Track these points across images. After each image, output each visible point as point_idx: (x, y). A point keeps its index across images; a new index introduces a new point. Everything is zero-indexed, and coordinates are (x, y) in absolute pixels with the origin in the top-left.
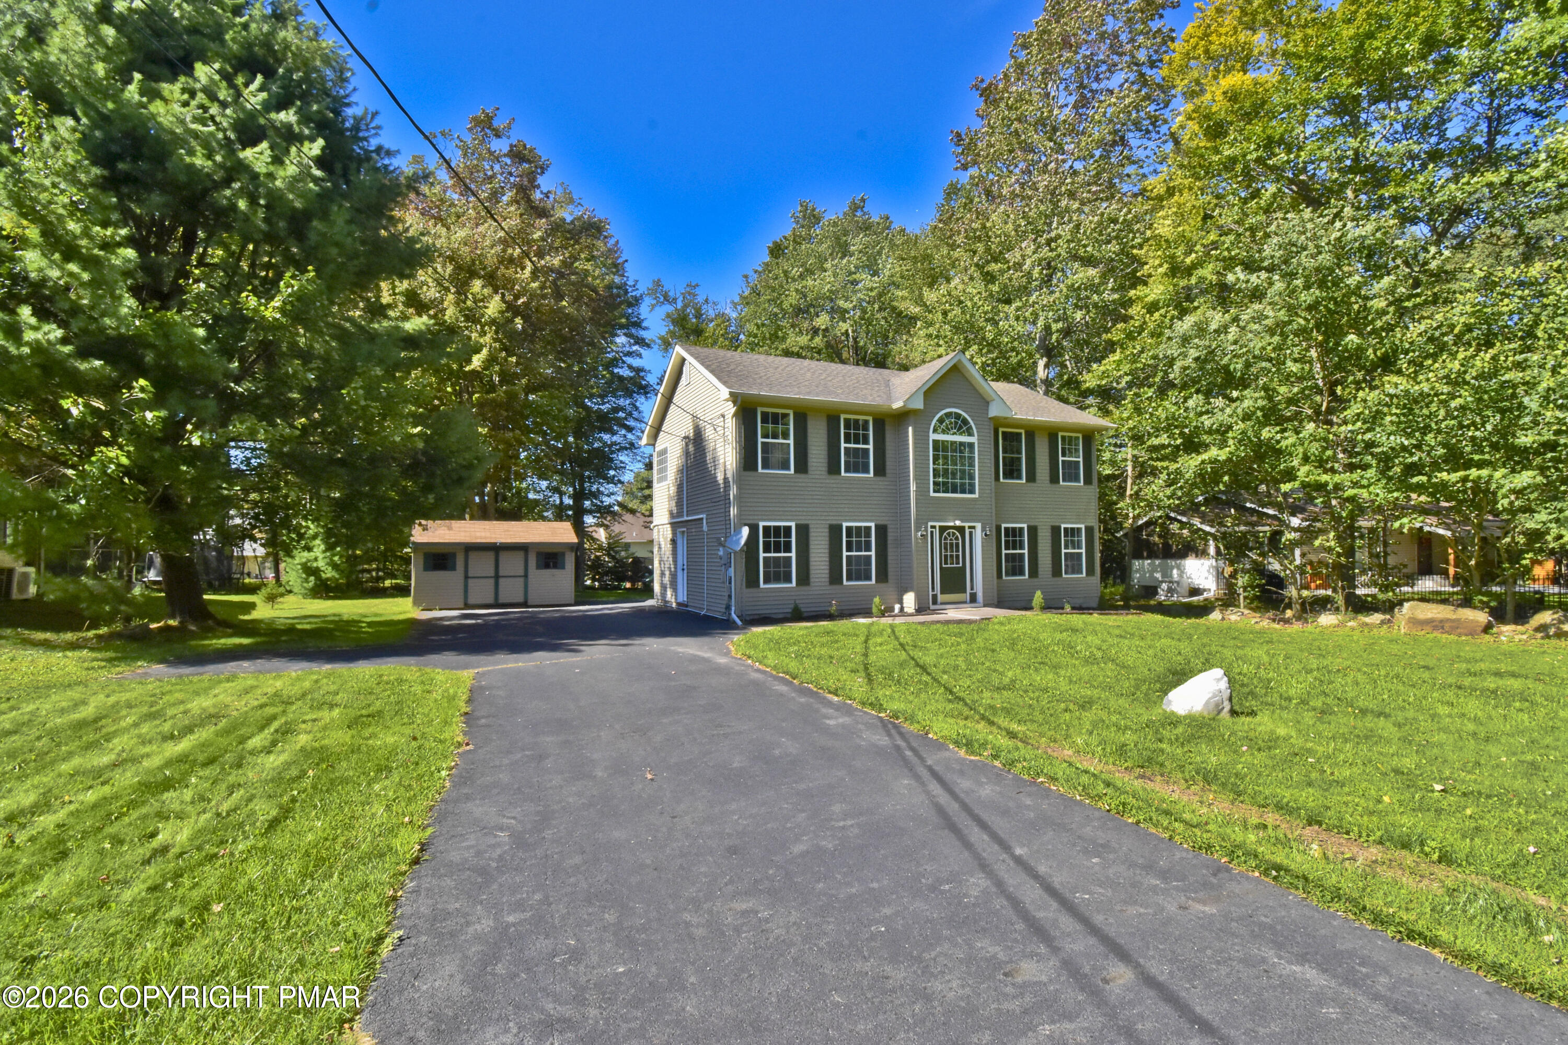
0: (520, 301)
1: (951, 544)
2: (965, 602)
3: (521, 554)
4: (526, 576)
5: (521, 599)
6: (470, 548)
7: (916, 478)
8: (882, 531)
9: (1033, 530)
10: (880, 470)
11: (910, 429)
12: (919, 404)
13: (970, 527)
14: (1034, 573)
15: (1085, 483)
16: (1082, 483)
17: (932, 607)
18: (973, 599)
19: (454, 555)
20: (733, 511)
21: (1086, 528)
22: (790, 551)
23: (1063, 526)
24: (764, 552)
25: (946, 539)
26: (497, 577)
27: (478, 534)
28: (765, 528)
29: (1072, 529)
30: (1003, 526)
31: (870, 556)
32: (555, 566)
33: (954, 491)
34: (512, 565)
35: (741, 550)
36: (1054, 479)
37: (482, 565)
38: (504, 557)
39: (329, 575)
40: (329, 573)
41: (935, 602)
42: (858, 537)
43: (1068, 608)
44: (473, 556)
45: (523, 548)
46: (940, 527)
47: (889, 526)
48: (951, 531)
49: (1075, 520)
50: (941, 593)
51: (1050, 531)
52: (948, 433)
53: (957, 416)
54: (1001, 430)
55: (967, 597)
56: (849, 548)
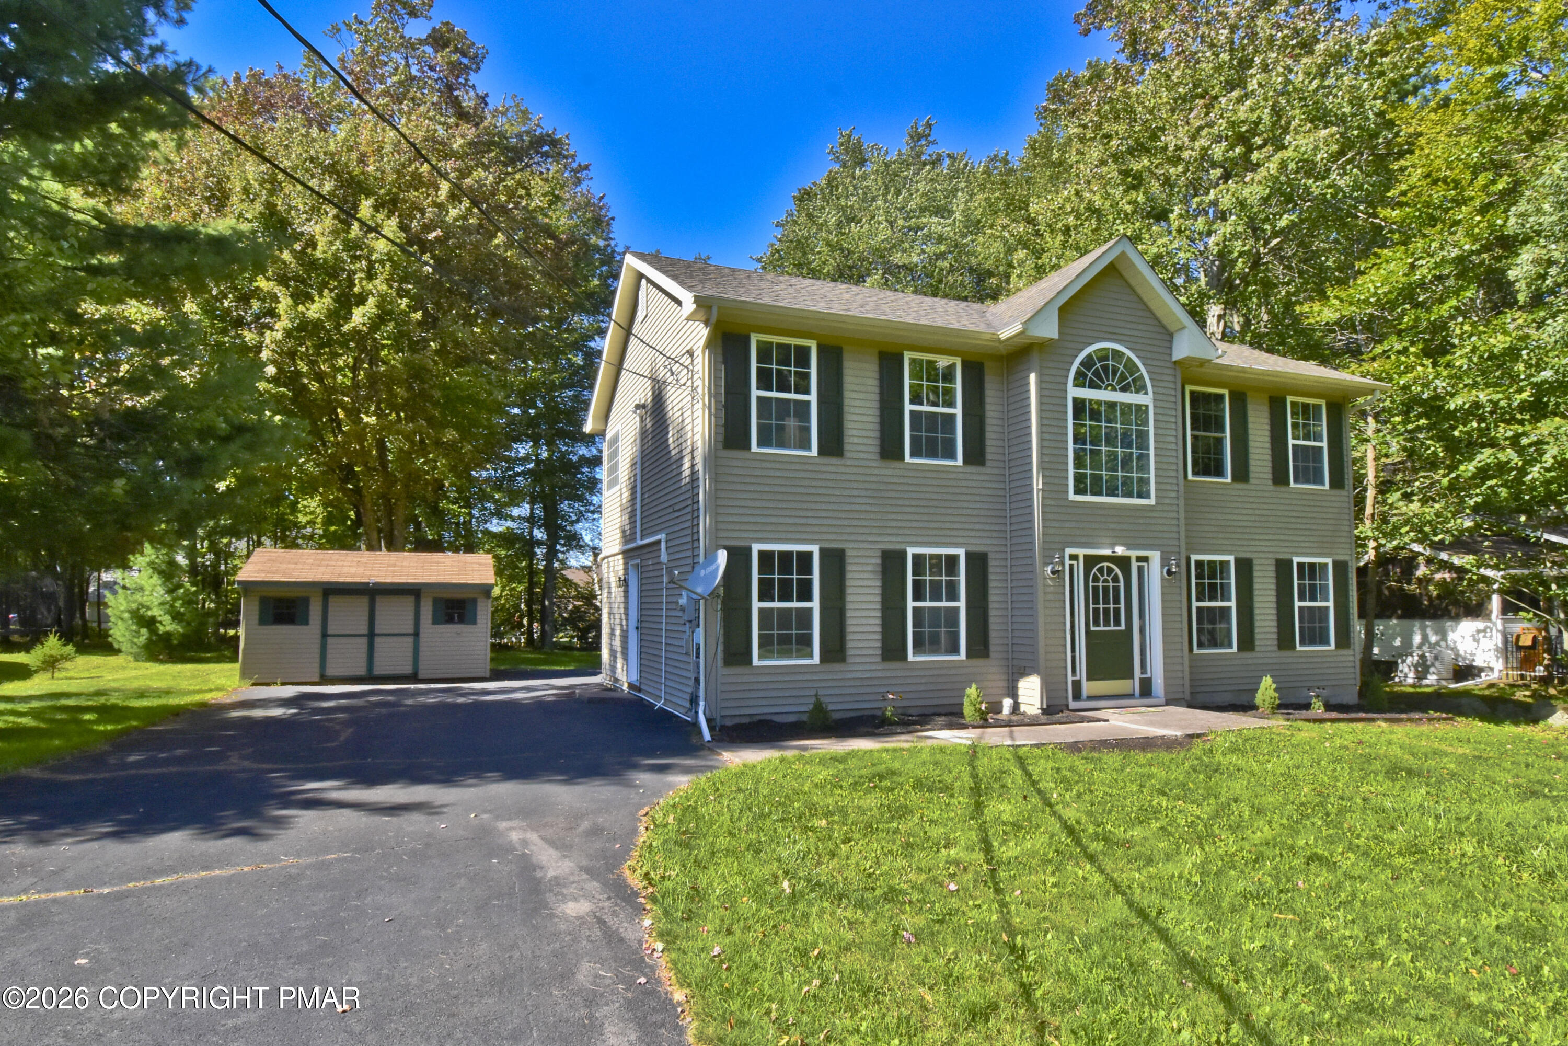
0: (431, 236)
1: (1106, 589)
2: (1131, 696)
3: (410, 601)
4: (416, 634)
5: (408, 670)
6: (331, 591)
7: (1042, 467)
8: (978, 562)
9: (1245, 567)
10: (975, 455)
11: (1033, 377)
12: (1049, 330)
13: (1139, 559)
14: (1247, 642)
15: (1332, 486)
16: (1327, 486)
17: (1073, 705)
18: (1146, 689)
19: (306, 601)
20: (704, 523)
21: (1336, 564)
22: (809, 598)
23: (1296, 560)
24: (761, 599)
25: (1096, 579)
26: (371, 635)
27: (346, 570)
28: (763, 555)
29: (1312, 566)
30: (1194, 558)
31: (957, 609)
32: (462, 620)
33: (1112, 493)
34: (395, 617)
35: (714, 594)
36: (1280, 478)
37: (349, 617)
38: (383, 606)
39: (168, 628)
40: (167, 625)
41: (1077, 696)
42: (934, 574)
43: (1318, 709)
44: (335, 603)
45: (413, 592)
46: (1085, 556)
47: (990, 556)
48: (1105, 564)
49: (1315, 551)
50: (1088, 679)
51: (1273, 568)
52: (1099, 387)
53: (1117, 357)
54: (1188, 389)
55: (1133, 686)
56: (920, 593)
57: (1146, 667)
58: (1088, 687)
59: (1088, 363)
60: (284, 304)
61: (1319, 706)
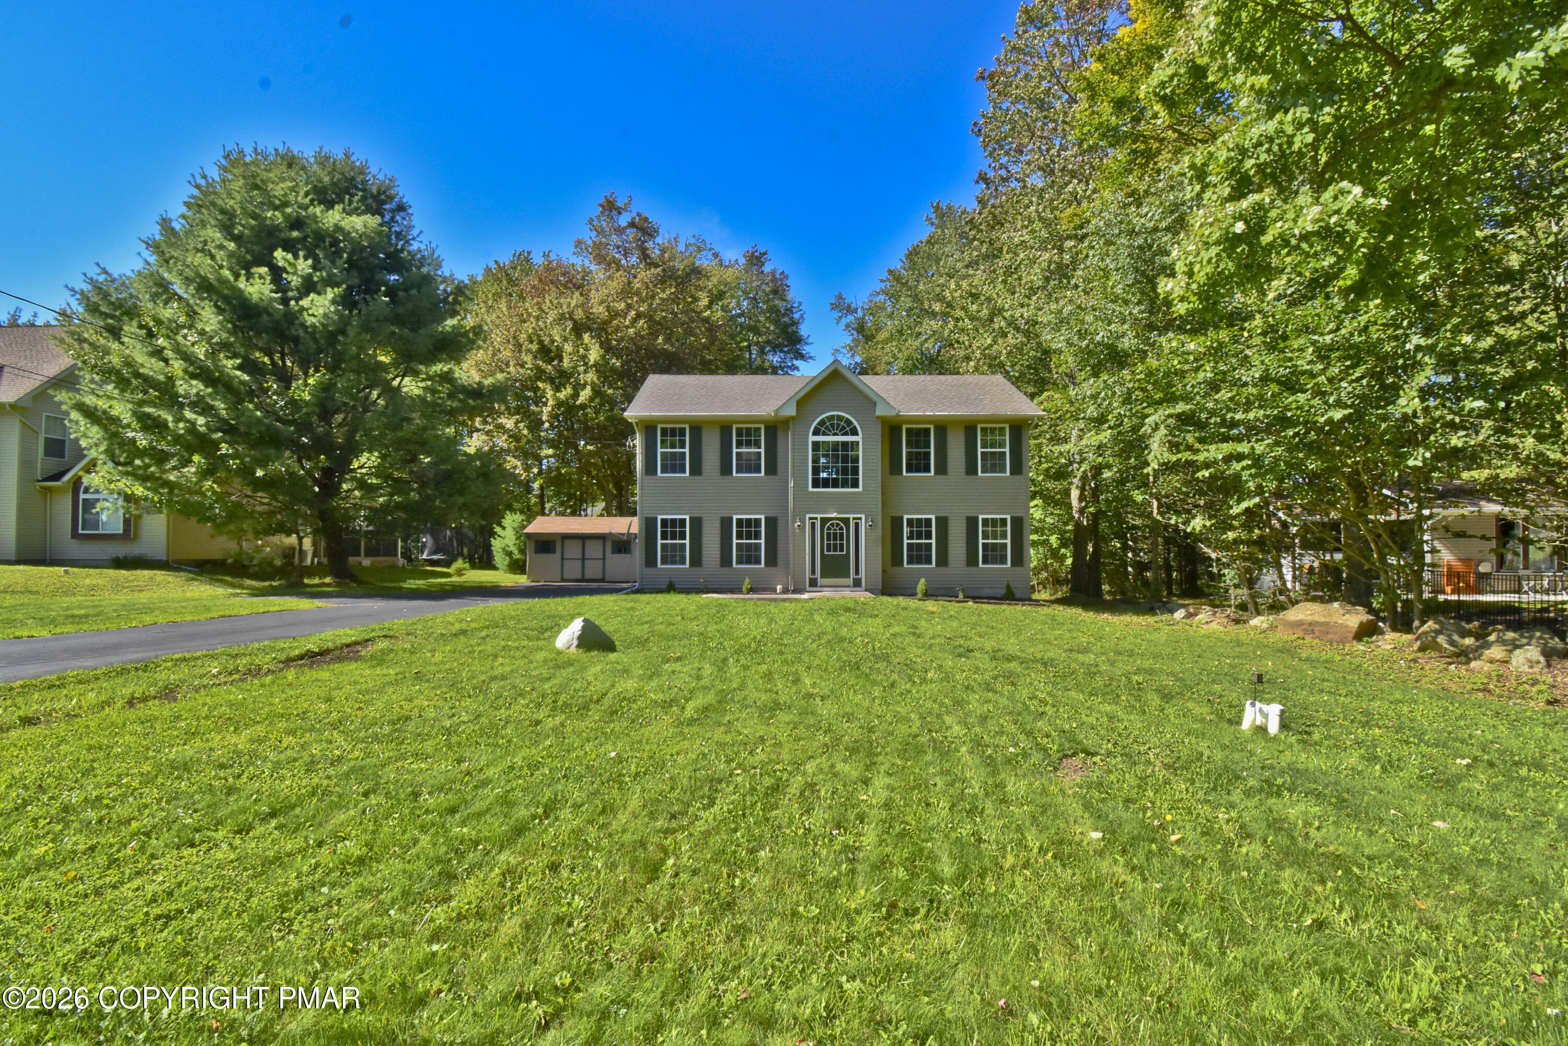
1: (835, 534)
2: (848, 586)
3: (600, 543)
4: (604, 558)
5: (600, 576)
6: (566, 537)
7: (794, 476)
8: (772, 523)
9: (940, 522)
10: (771, 470)
11: (790, 433)
12: (792, 413)
13: (855, 519)
14: (943, 562)
15: (1012, 473)
16: (1008, 474)
17: (808, 589)
18: (857, 583)
19: (555, 542)
21: (1013, 518)
22: (684, 539)
23: (981, 517)
24: (662, 539)
25: (829, 530)
26: (583, 559)
27: (573, 527)
28: (663, 520)
29: (994, 520)
31: (760, 543)
32: (625, 551)
33: (836, 486)
34: (594, 549)
36: (971, 471)
37: (573, 550)
38: (589, 544)
41: (813, 584)
42: (749, 528)
44: (567, 543)
45: (602, 537)
46: (821, 518)
47: (779, 519)
48: (835, 522)
49: (997, 512)
50: (821, 577)
51: (965, 521)
52: (830, 436)
53: (840, 418)
54: (904, 427)
55: (850, 581)
56: (739, 536)
57: (857, 572)
58: (820, 581)
59: (822, 423)
60: (549, 393)
61: (961, 596)
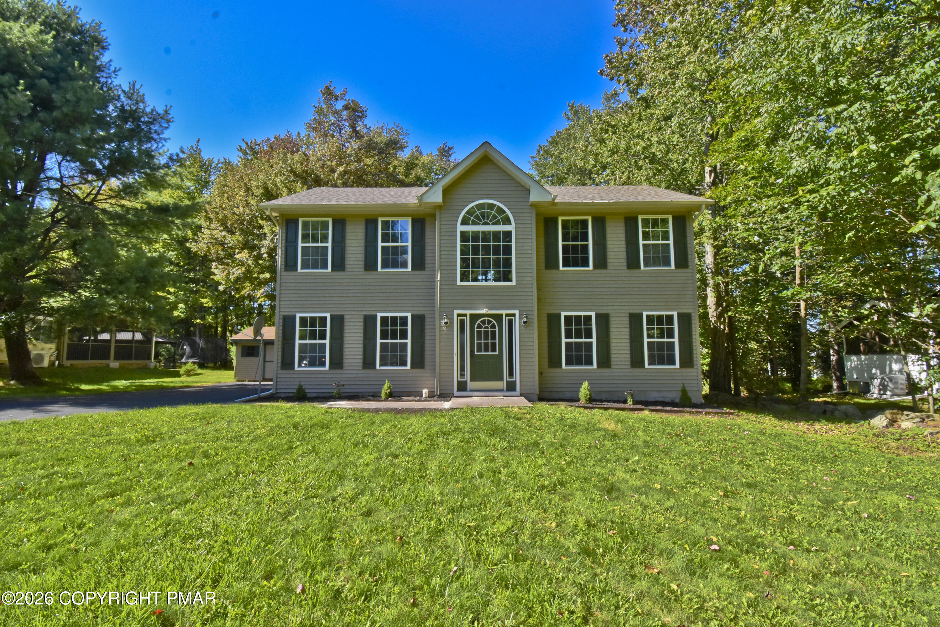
1: (486, 332)
2: (502, 390)
8: (419, 320)
9: (604, 318)
10: (419, 265)
12: (437, 198)
13: (508, 315)
14: (605, 362)
15: (678, 267)
16: (673, 267)
18: (510, 387)
19: (258, 347)
21: (681, 314)
23: (645, 313)
25: (479, 327)
28: (301, 318)
29: (660, 316)
31: (405, 344)
33: (487, 279)
36: (632, 265)
41: (463, 388)
42: (394, 326)
44: (268, 348)
46: (471, 315)
47: (426, 316)
48: (486, 318)
49: (663, 307)
50: (471, 380)
51: (628, 319)
52: (479, 224)
53: (491, 206)
54: (560, 219)
55: (503, 385)
56: (384, 335)
57: (511, 374)
58: (472, 385)
59: (471, 212)
61: (630, 401)
